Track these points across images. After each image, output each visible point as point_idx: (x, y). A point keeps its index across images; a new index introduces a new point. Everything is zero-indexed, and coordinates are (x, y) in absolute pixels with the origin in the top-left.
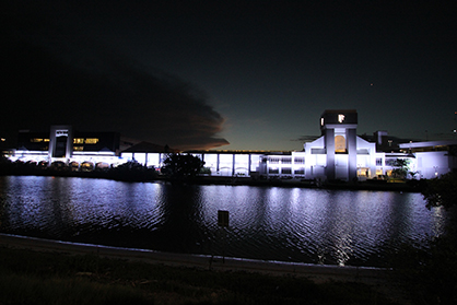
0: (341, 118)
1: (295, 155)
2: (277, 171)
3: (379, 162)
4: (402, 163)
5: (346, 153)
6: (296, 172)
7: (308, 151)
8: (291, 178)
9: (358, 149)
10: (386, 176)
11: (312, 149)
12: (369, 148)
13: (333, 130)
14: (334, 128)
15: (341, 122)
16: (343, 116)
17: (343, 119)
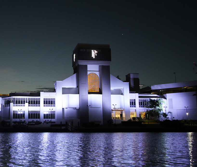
0: (94, 53)
1: (44, 96)
2: (23, 115)
3: (133, 103)
4: (155, 104)
5: (100, 92)
6: (46, 116)
7: (59, 91)
8: (39, 123)
9: (112, 88)
10: (140, 118)
11: (63, 88)
12: (122, 88)
13: (86, 67)
14: (86, 64)
15: (94, 57)
16: (96, 52)
17: (96, 55)
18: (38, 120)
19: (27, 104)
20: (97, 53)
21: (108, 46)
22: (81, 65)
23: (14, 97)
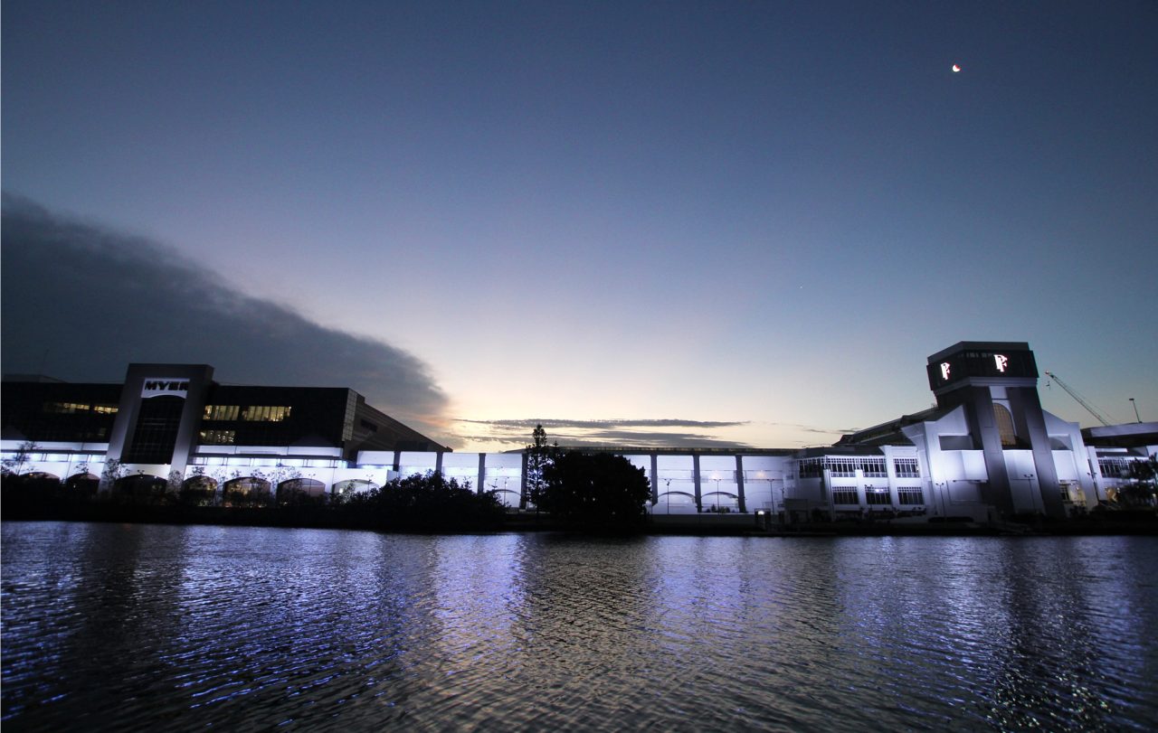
0: (1000, 362)
5: (1027, 445)
7: (929, 443)
8: (893, 514)
11: (941, 438)
12: (1066, 435)
13: (986, 391)
14: (987, 385)
15: (1002, 370)
16: (1004, 359)
17: (1005, 364)
18: (888, 507)
19: (859, 473)
20: (1006, 361)
21: (1026, 345)
22: (974, 387)
23: (830, 457)
